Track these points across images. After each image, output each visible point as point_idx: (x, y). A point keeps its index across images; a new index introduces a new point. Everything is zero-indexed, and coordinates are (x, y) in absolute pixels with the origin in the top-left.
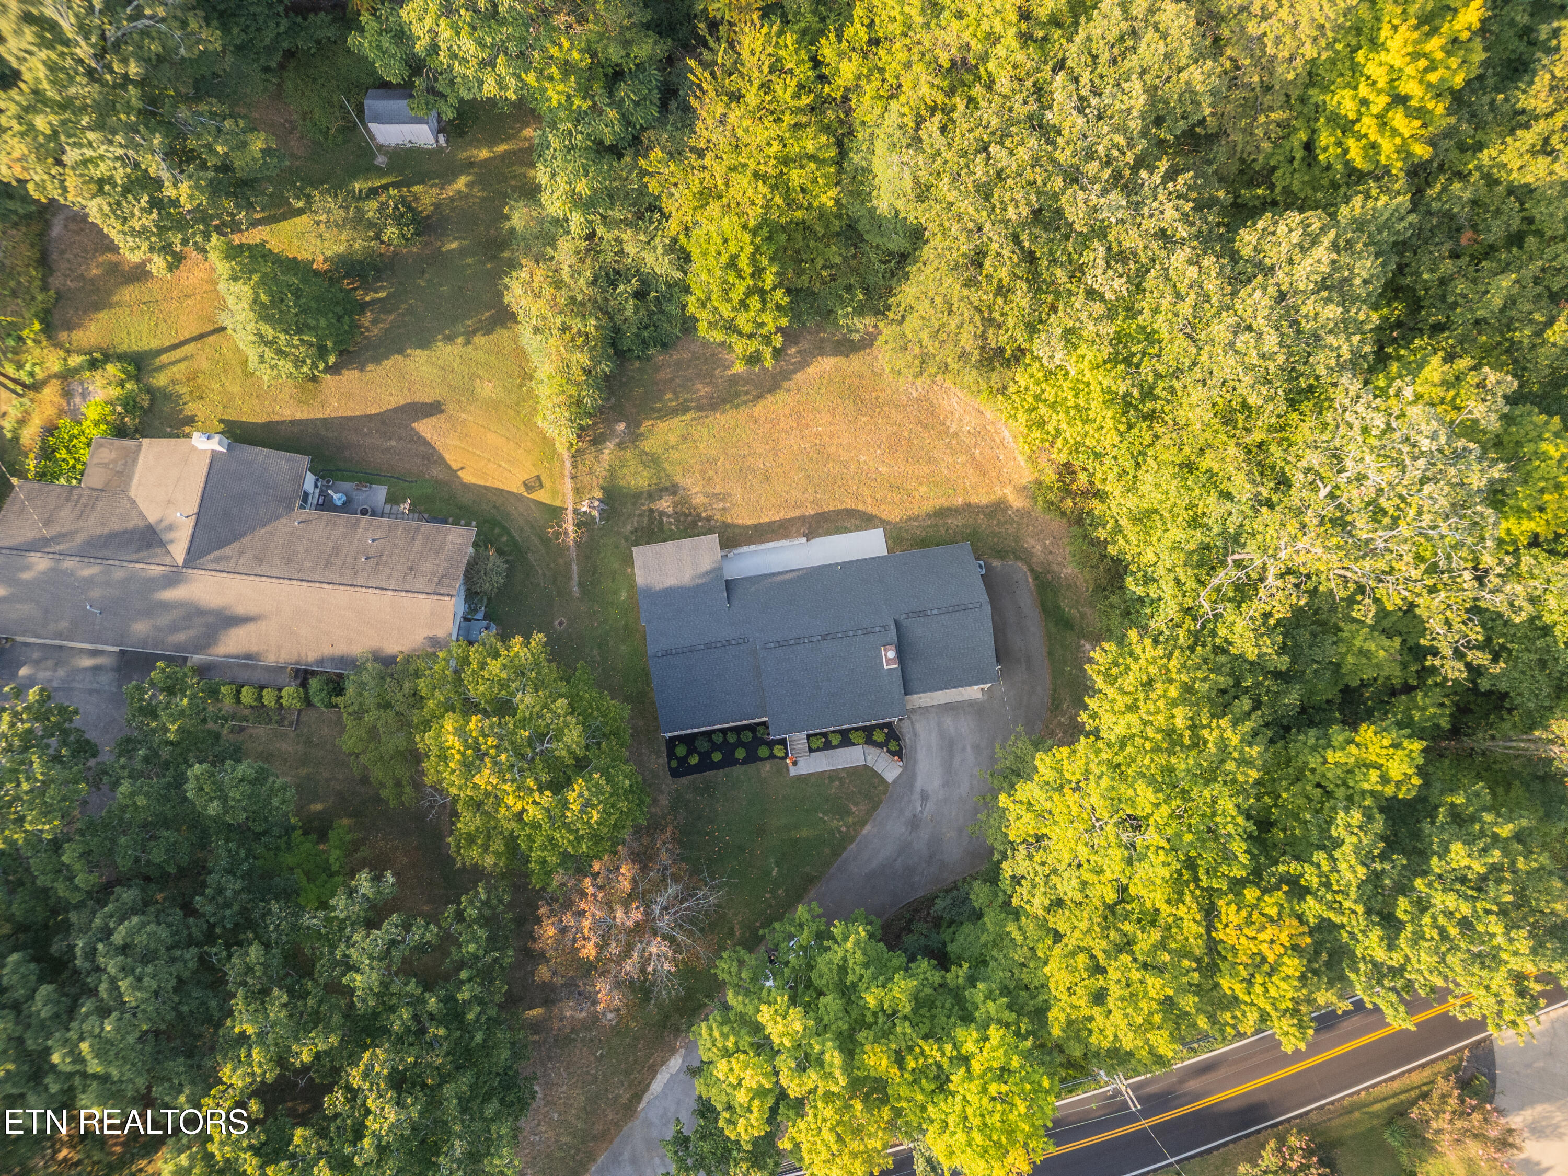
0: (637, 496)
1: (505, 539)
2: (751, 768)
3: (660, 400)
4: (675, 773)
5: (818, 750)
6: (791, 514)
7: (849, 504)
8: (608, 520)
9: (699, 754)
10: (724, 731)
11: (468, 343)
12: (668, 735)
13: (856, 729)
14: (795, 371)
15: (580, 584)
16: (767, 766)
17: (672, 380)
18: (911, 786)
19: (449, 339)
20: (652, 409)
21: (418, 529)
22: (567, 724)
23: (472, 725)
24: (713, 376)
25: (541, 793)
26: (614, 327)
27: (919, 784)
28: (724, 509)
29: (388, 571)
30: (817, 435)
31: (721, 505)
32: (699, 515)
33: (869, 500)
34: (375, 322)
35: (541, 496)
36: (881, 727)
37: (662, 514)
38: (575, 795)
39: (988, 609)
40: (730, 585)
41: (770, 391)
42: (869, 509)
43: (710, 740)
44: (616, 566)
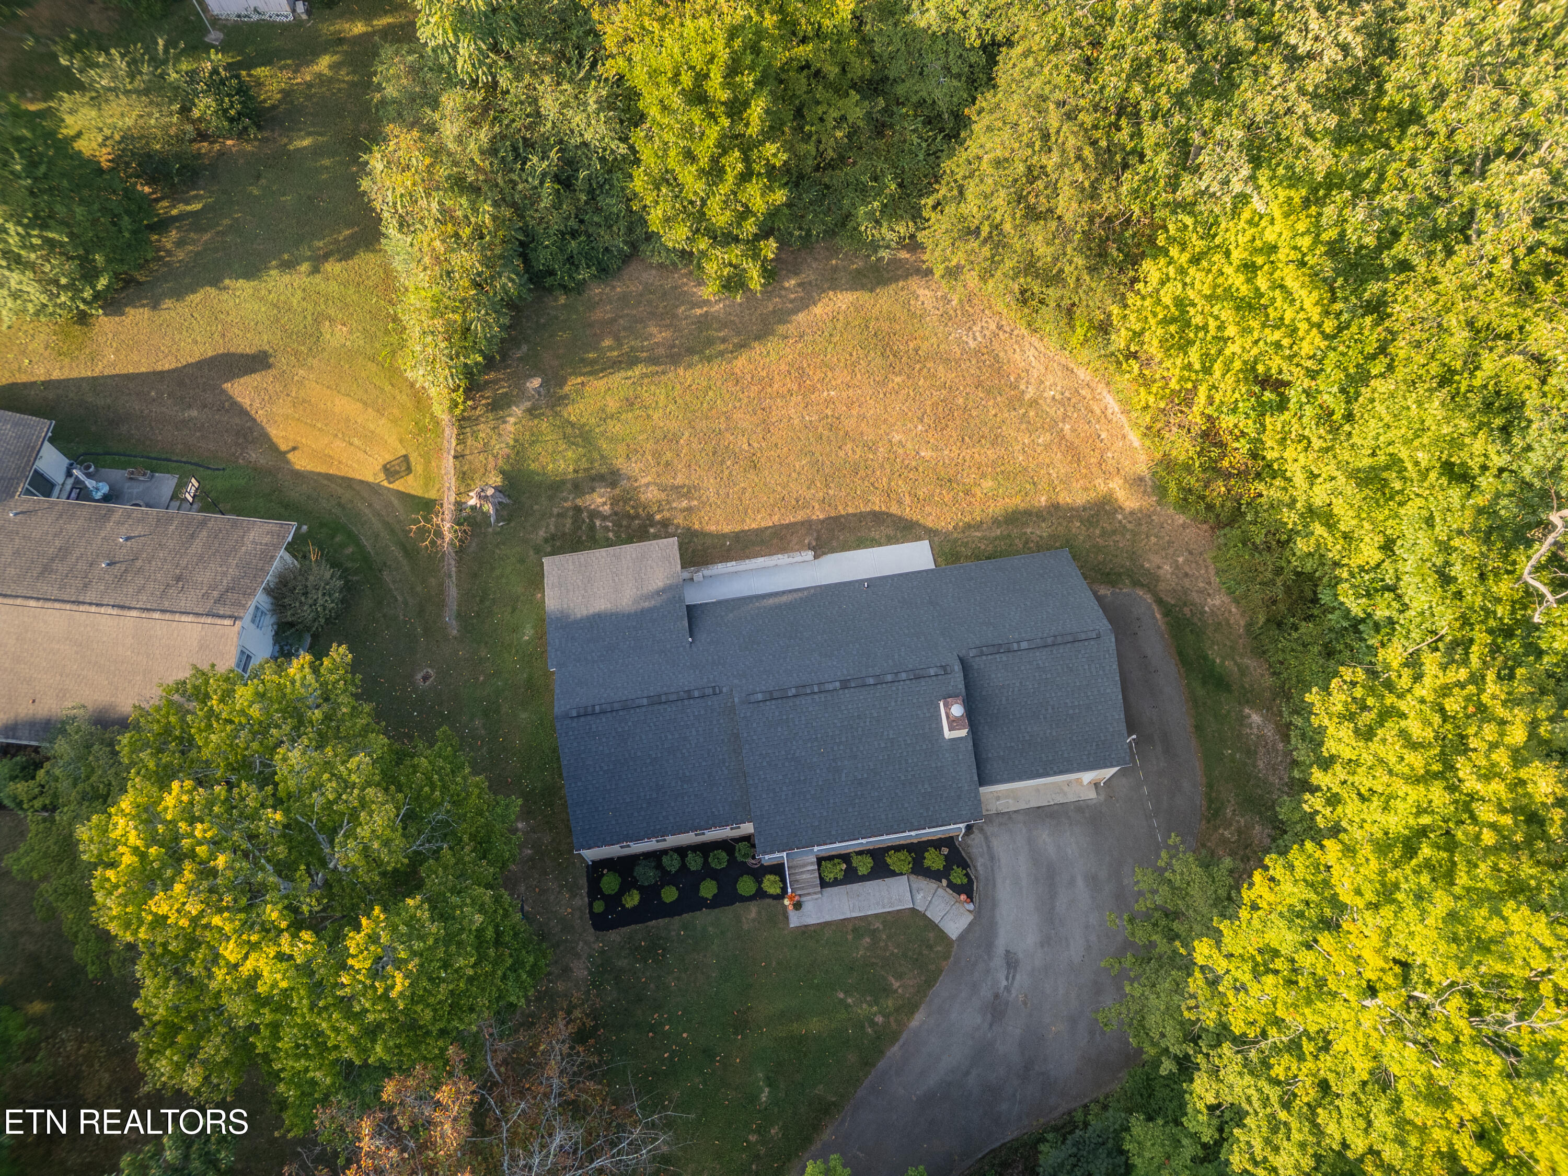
0: (555, 487)
1: (349, 550)
2: (726, 914)
3: (596, 349)
4: (601, 923)
5: (836, 883)
6: (790, 519)
7: (877, 504)
8: (509, 521)
9: (641, 889)
10: (681, 851)
11: (315, 270)
12: (591, 854)
13: (898, 848)
14: (796, 311)
15: (459, 616)
16: (752, 911)
17: (613, 321)
18: (989, 946)
19: (288, 266)
20: (583, 360)
21: (203, 523)
22: (364, 803)
23: (169, 800)
24: (674, 316)
25: (295, 936)
26: (524, 230)
27: (1002, 942)
28: (689, 509)
29: (140, 581)
30: (829, 401)
31: (685, 504)
32: (650, 517)
33: (907, 500)
34: (180, 243)
35: (410, 485)
36: (937, 844)
37: (594, 514)
38: (360, 937)
39: (1110, 641)
40: (692, 612)
41: (758, 338)
42: (908, 513)
43: (659, 866)
44: (519, 590)
